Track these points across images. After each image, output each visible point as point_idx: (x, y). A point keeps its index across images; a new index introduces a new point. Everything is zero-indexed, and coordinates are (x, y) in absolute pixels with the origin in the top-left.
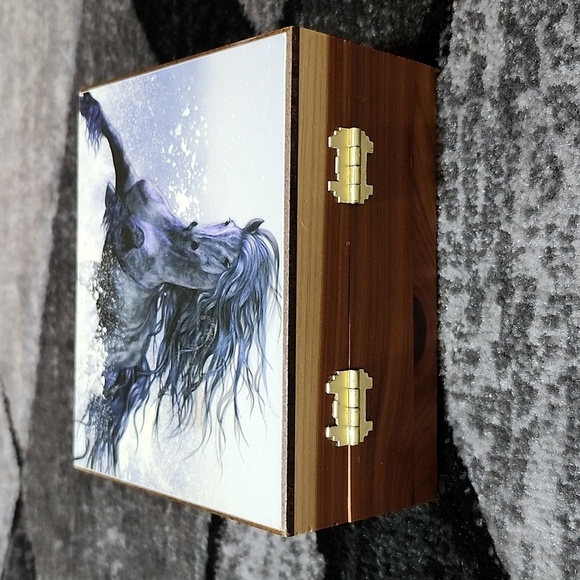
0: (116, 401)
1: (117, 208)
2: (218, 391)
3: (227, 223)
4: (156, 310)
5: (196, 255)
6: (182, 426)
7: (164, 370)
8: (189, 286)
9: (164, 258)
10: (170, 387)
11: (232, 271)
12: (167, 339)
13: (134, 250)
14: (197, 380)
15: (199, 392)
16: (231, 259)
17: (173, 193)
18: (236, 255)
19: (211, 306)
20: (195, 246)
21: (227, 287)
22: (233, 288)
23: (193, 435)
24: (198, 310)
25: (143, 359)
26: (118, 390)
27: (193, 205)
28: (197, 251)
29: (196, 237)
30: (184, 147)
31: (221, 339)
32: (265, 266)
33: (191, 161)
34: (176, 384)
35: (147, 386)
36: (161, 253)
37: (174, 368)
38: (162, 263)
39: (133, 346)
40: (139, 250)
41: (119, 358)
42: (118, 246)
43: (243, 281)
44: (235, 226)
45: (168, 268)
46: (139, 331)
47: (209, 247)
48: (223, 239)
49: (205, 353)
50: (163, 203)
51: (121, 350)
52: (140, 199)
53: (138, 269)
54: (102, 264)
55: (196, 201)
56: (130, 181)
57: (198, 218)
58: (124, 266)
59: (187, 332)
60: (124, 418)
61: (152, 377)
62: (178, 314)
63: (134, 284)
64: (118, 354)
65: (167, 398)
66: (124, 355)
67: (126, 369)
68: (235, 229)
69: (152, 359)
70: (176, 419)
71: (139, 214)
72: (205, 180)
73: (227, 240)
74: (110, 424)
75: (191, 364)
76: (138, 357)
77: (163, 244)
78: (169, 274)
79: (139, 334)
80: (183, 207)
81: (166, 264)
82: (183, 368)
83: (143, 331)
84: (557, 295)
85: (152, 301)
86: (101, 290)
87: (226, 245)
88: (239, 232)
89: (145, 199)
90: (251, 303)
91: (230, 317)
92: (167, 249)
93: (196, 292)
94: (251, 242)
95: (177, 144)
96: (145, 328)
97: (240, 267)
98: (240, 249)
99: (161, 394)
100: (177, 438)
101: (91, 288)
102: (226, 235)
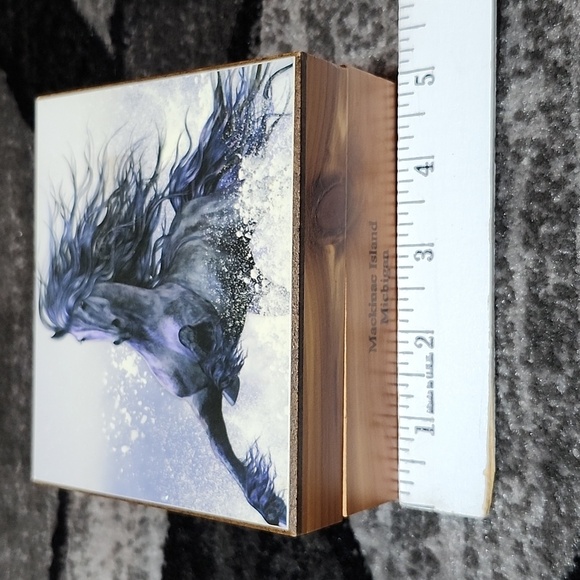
0: (219, 156)
1: (219, 373)
2: (91, 194)
3: (83, 339)
4: (162, 261)
5: (115, 314)
6: (129, 153)
7: (151, 203)
8: (123, 286)
9: (153, 313)
10: (144, 187)
11: (78, 298)
12: (148, 233)
13: (193, 323)
14: (113, 200)
15: (110, 188)
16: (80, 309)
17: (142, 376)
18: (75, 312)
19: (98, 269)
20: (116, 323)
21: (83, 286)
22: (77, 284)
23: (117, 149)
24: (112, 264)
25: (178, 210)
26: (216, 169)
27: (119, 361)
28: (113, 317)
29: (115, 330)
30: (128, 418)
31: (89, 241)
33: (121, 402)
34: (137, 192)
35: (174, 182)
36: (156, 317)
37: (139, 206)
38: (155, 309)
39: (194, 221)
40: (186, 323)
41: (215, 206)
42: (217, 330)
43: (68, 290)
44: (76, 337)
45: (147, 302)
46: (186, 238)
47: (100, 320)
48: (87, 326)
49: (105, 226)
50: (154, 368)
51: (212, 215)
52: (185, 378)
53: (187, 303)
54: (245, 310)
55: (115, 364)
56: (199, 399)
57: (114, 349)
58: (209, 307)
59: (124, 243)
60: (207, 141)
61: (167, 193)
62: (135, 258)
63: (193, 287)
64: (217, 209)
65: (147, 175)
66: (207, 209)
67: (205, 194)
68: (76, 334)
69: (168, 211)
70: (136, 157)
71: (186, 361)
72: (105, 382)
73: (84, 325)
74: (228, 128)
75: (120, 213)
76: (186, 210)
77: (154, 327)
78: (146, 297)
79: (186, 234)
80: (129, 360)
81: (150, 308)
82: (129, 208)
83: (180, 238)
85: (168, 270)
86: (246, 280)
87: (85, 321)
88: (73, 332)
89: (177, 376)
90: (62, 271)
92: (149, 322)
93: (115, 279)
94: (62, 321)
95: (136, 422)
96: (177, 242)
97: (71, 301)
99: (154, 179)
100: (135, 140)
101: (264, 283)
102: (84, 330)
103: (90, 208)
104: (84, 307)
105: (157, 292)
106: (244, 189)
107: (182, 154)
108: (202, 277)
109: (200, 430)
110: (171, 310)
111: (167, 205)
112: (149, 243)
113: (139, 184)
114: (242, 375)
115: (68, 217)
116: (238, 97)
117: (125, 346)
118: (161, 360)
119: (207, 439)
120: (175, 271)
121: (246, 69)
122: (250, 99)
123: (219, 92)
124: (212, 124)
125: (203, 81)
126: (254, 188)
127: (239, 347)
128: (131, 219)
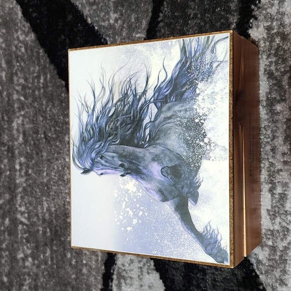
0: (184, 81)
1: (186, 190)
2: (105, 100)
3: (102, 174)
4: (150, 134)
5: (121, 161)
6: (129, 79)
7: (142, 105)
8: (126, 146)
9: (144, 161)
10: (138, 97)
12: (141, 120)
13: (170, 165)
14: (118, 104)
15: (117, 98)
16: (99, 159)
17: (139, 192)
18: (96, 160)
19: (110, 138)
20: (122, 165)
21: (101, 147)
22: (97, 146)
23: (121, 77)
24: (119, 136)
25: (159, 109)
26: (182, 88)
27: (124, 184)
28: (120, 163)
30: (131, 213)
31: (104, 124)
32: (80, 156)
33: (125, 205)
34: (133, 100)
35: (156, 95)
36: (147, 163)
37: (135, 107)
38: (146, 158)
39: (169, 114)
40: (165, 165)
41: (182, 106)
42: (185, 169)
43: (92, 149)
44: (97, 173)
45: (141, 155)
46: (164, 123)
47: (112, 164)
48: (104, 167)
49: (114, 117)
50: (146, 188)
51: (180, 111)
52: (165, 192)
53: (165, 155)
54: (201, 158)
55: (122, 187)
56: (174, 202)
57: (121, 178)
58: (179, 157)
59: (126, 125)
60: (177, 74)
61: (152, 100)
62: (133, 133)
63: (169, 147)
64: (183, 108)
65: (140, 91)
66: (177, 108)
67: (175, 101)
68: (97, 171)
69: (153, 109)
70: (133, 82)
71: (166, 184)
72: (116, 195)
73: (102, 167)
74: (190, 67)
75: (123, 110)
76: (164, 109)
77: (146, 167)
78: (140, 152)
79: (164, 121)
80: (131, 184)
81: (143, 158)
82: (129, 108)
83: (160, 123)
85: (153, 139)
86: (202, 144)
87: (102, 165)
88: (95, 170)
89: (161, 192)
90: (87, 140)
91: (99, 134)
92: (142, 164)
93: (121, 144)
94: (88, 165)
95: (136, 215)
96: (159, 124)
97: (93, 155)
98: (94, 163)
99: (144, 92)
100: (132, 73)
101: (212, 145)
102: (102, 169)
103: (104, 107)
104: (101, 158)
105: (147, 150)
106: (200, 98)
107: (161, 81)
108: (174, 142)
109: (176, 218)
110: (156, 158)
111: (152, 106)
112: (141, 125)
113: (135, 96)
114: (200, 190)
115: (90, 111)
117: (128, 177)
118: (150, 184)
119: (180, 222)
120: (158, 139)
121: (200, 38)
122: (203, 53)
123: (183, 50)
124: (179, 65)
125: (174, 44)
126: (206, 98)
127: (198, 176)
128: (130, 113)
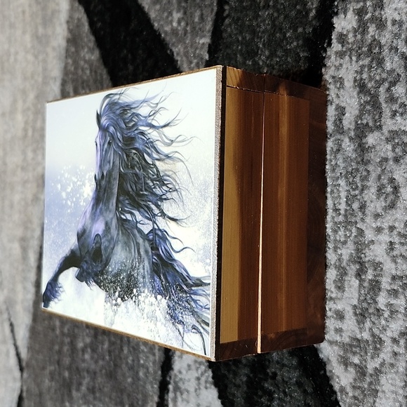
0: (169, 279)
26: (163, 275)
39: (142, 252)
41: (147, 271)
54: (106, 290)
66: (146, 264)
67: (153, 263)
84: (397, 276)
106: (153, 299)
108: (119, 256)
116: (195, 301)
121: (208, 311)
122: (194, 313)
123: (199, 283)
124: (185, 274)
126: (153, 308)
